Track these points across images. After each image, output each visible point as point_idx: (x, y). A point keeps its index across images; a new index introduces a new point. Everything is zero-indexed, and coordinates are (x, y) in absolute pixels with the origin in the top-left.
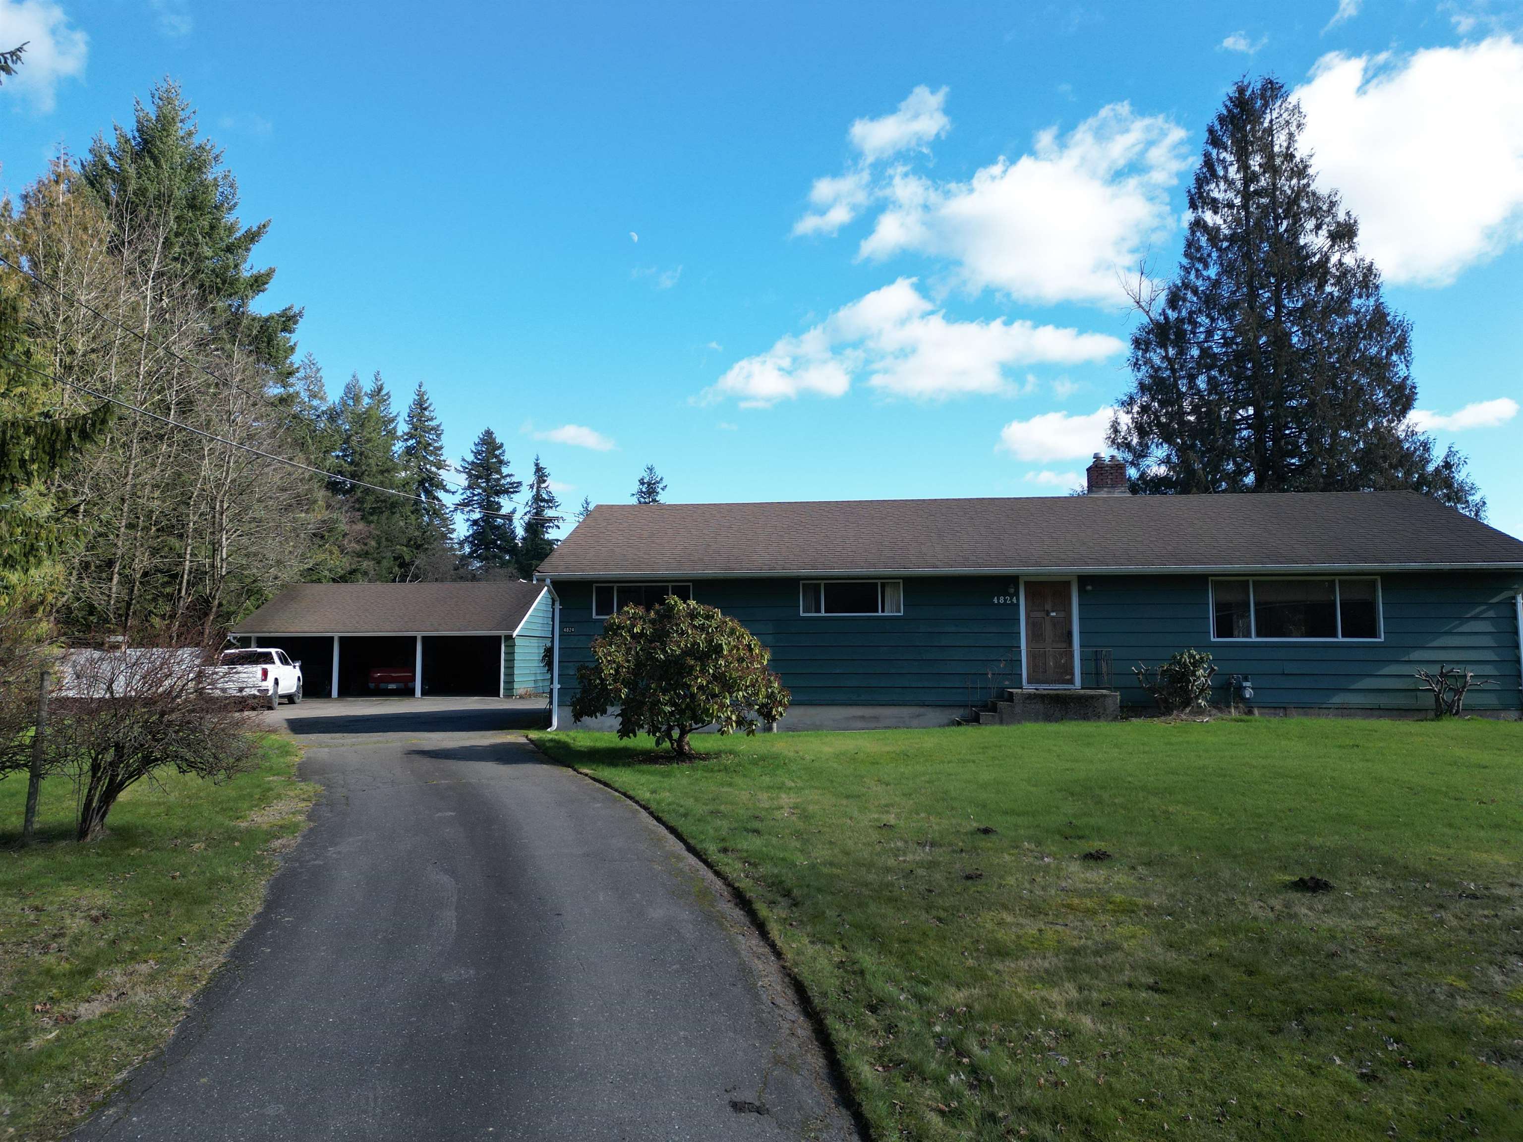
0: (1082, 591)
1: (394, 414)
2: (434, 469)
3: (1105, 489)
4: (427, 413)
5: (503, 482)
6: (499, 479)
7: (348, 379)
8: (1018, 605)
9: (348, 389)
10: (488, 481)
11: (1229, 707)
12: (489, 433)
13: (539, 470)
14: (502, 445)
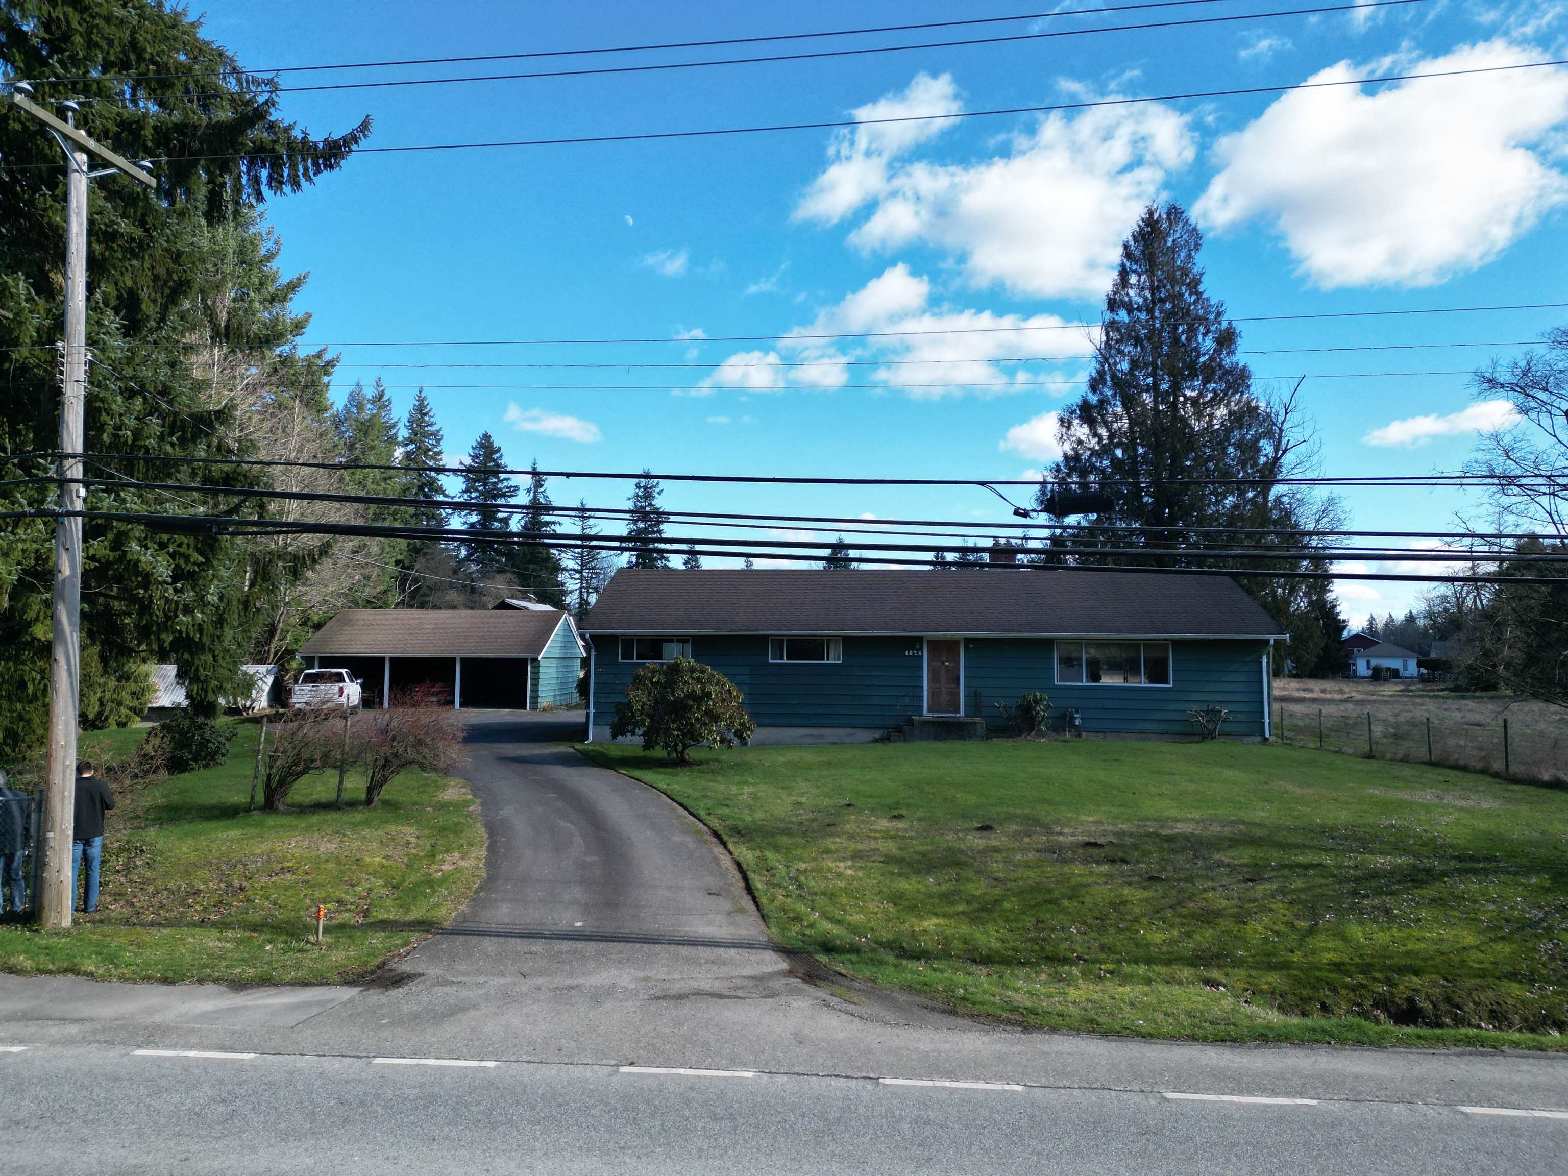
0: (967, 648)
1: (395, 420)
2: (433, 474)
4: (427, 418)
5: (500, 485)
6: (496, 483)
7: (352, 387)
8: (922, 657)
9: (352, 396)
10: (485, 485)
11: (1064, 731)
12: (486, 437)
13: (536, 474)
14: (499, 450)
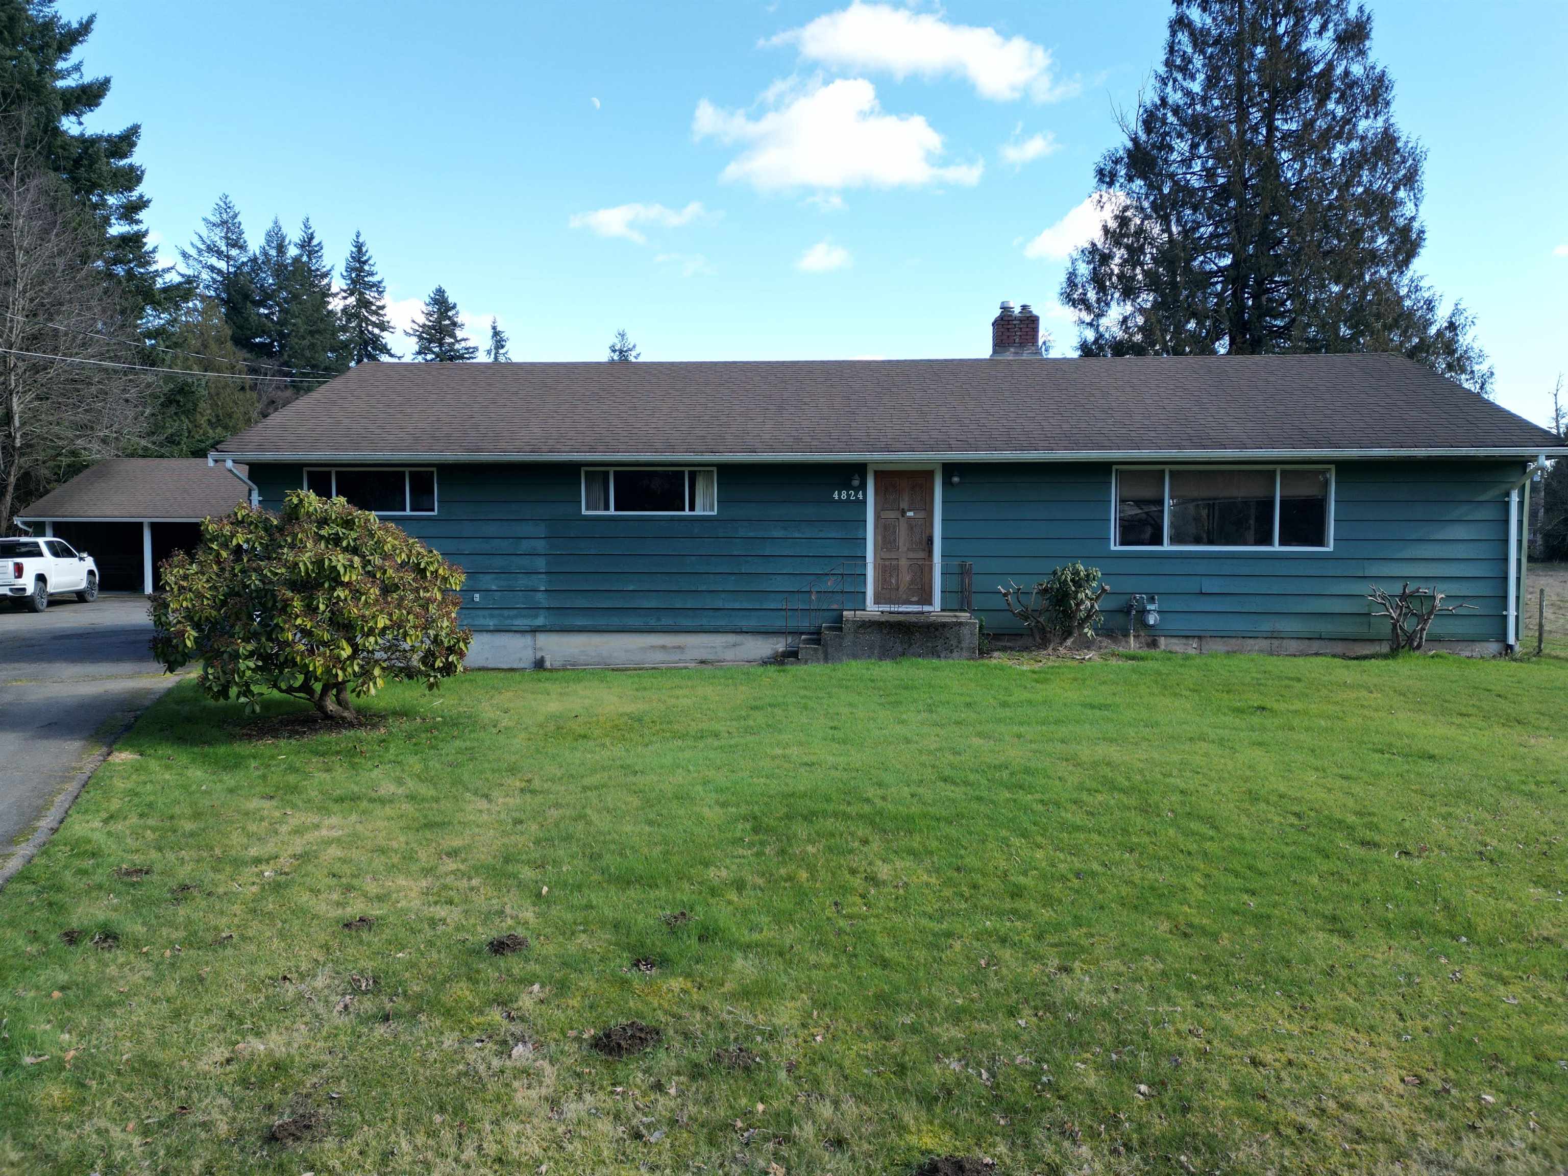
1: (328, 268)
2: (376, 331)
3: (1012, 350)
5: (457, 346)
6: (453, 344)
7: (270, 225)
8: (864, 502)
9: (269, 236)
10: (441, 345)
11: (1126, 635)
12: (440, 292)
13: (496, 333)
14: (454, 307)
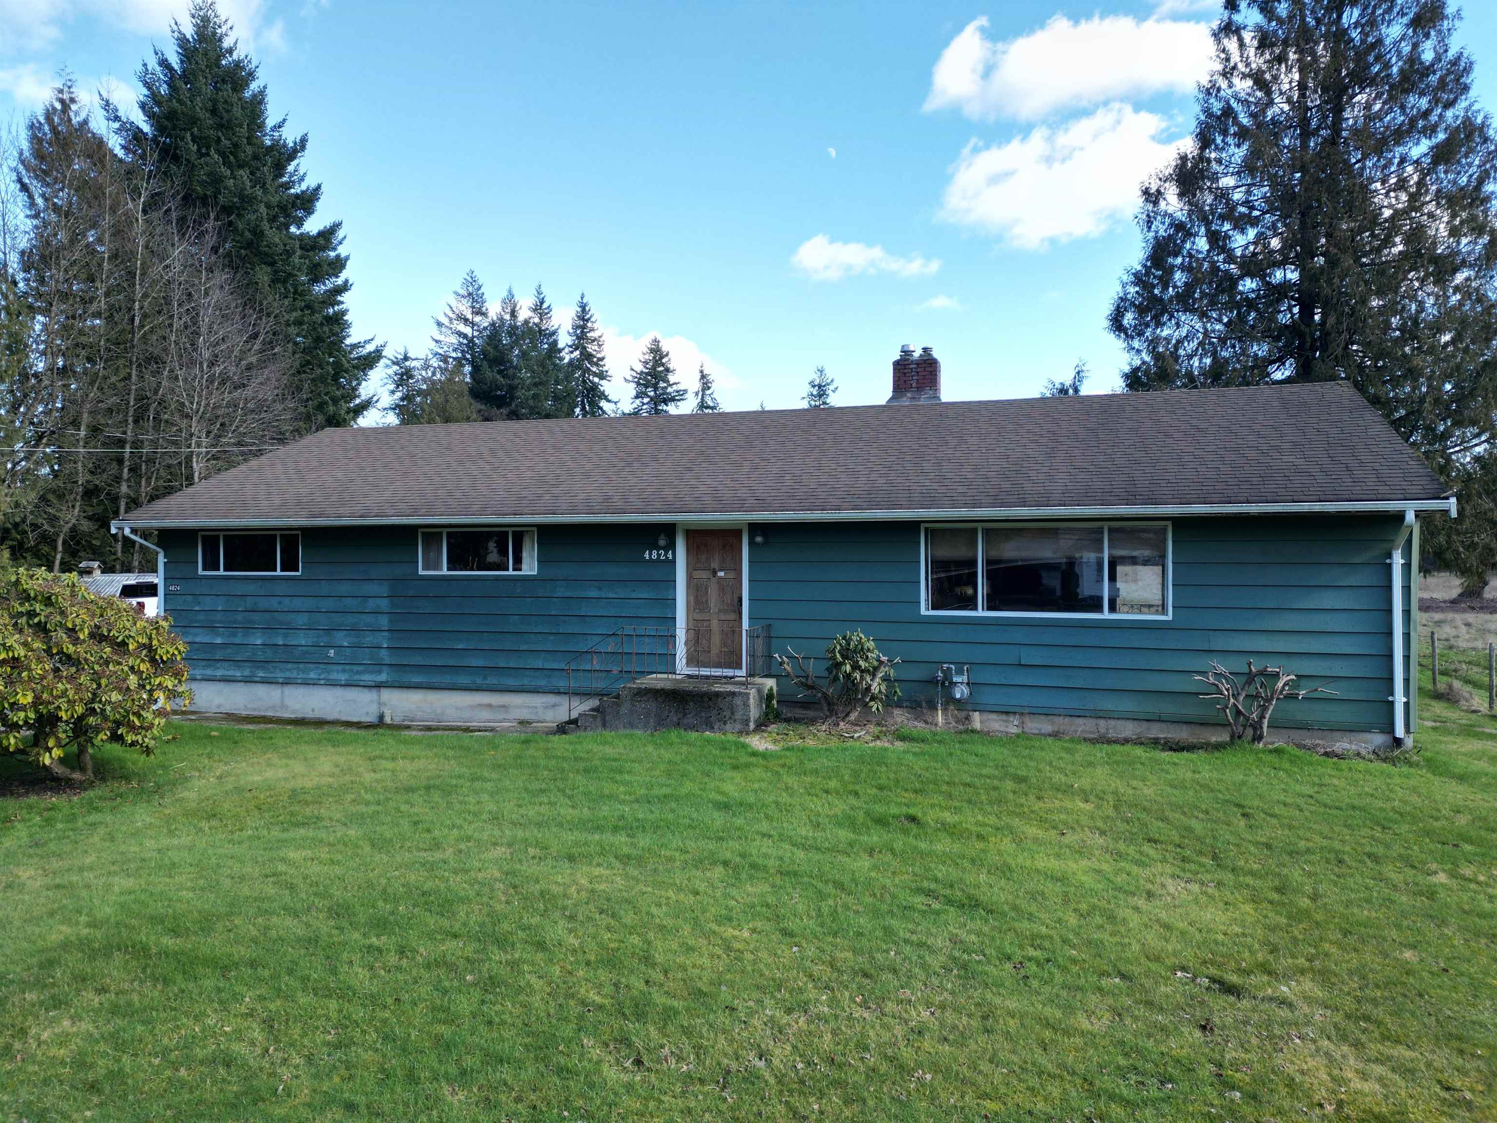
0: (753, 544)
1: (557, 326)
2: (596, 380)
3: (909, 395)
4: (589, 325)
5: (669, 390)
6: (666, 388)
7: (505, 294)
8: (674, 562)
9: (506, 304)
10: (656, 390)
12: (656, 341)
13: (703, 377)
